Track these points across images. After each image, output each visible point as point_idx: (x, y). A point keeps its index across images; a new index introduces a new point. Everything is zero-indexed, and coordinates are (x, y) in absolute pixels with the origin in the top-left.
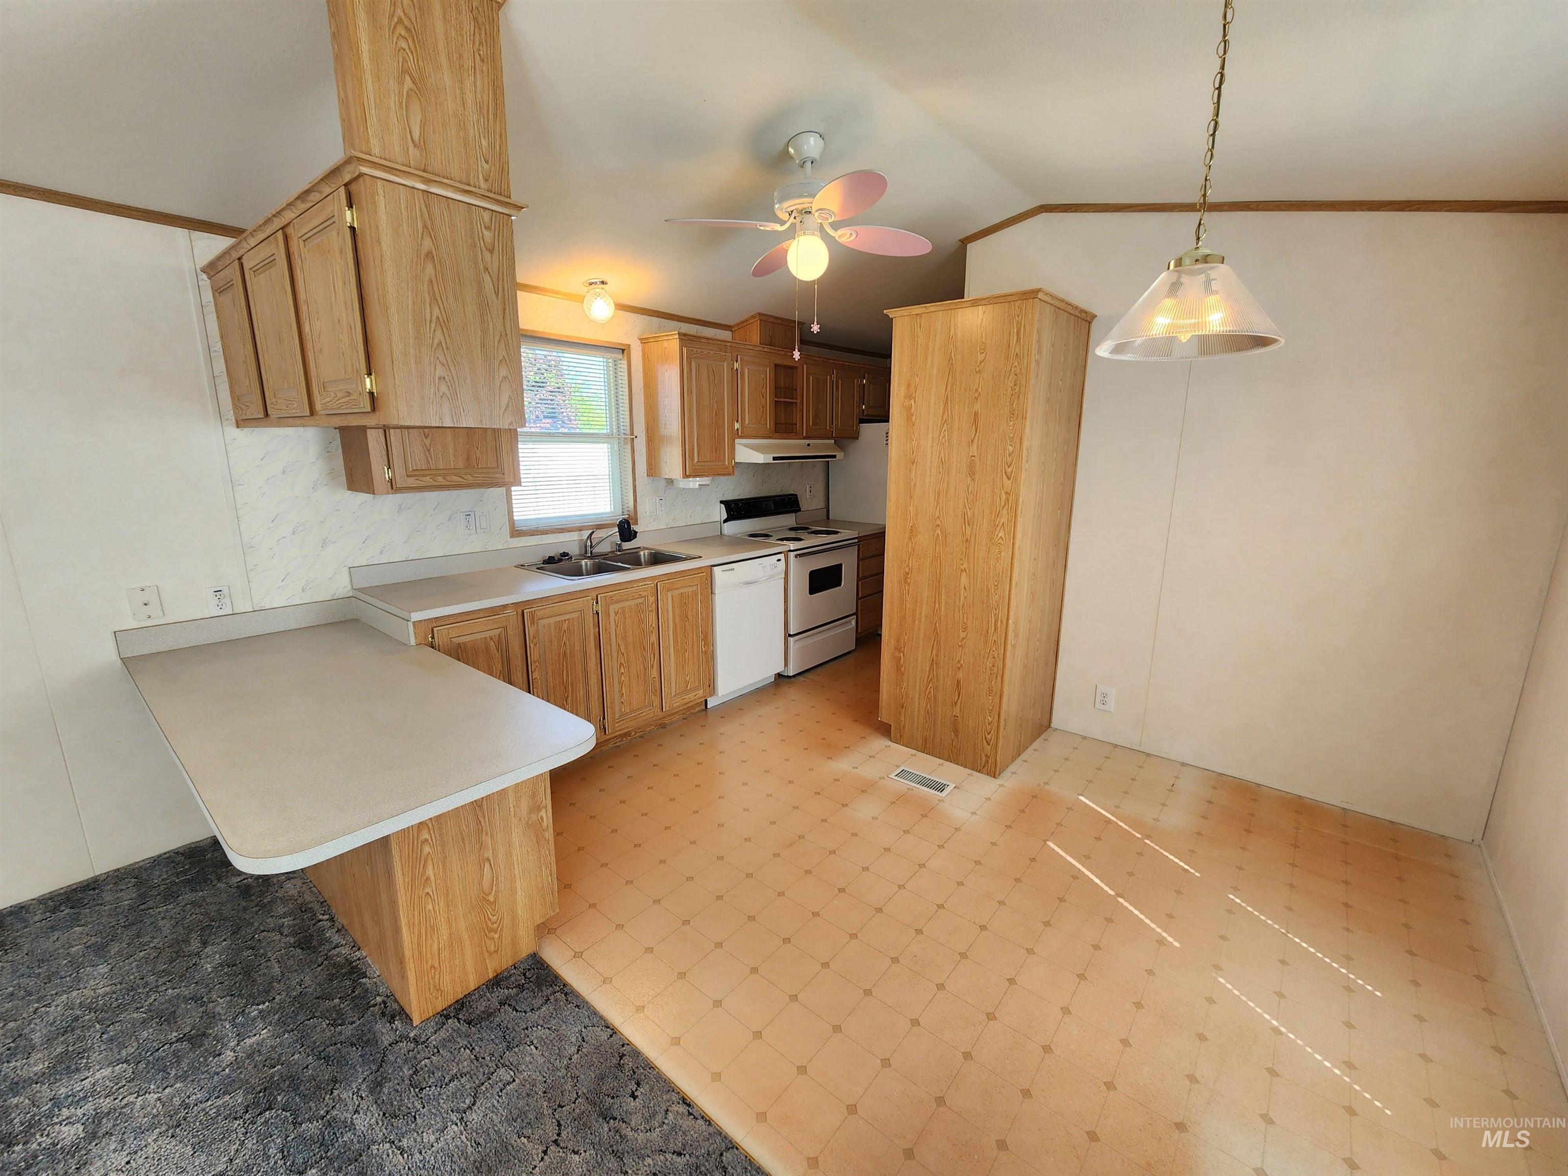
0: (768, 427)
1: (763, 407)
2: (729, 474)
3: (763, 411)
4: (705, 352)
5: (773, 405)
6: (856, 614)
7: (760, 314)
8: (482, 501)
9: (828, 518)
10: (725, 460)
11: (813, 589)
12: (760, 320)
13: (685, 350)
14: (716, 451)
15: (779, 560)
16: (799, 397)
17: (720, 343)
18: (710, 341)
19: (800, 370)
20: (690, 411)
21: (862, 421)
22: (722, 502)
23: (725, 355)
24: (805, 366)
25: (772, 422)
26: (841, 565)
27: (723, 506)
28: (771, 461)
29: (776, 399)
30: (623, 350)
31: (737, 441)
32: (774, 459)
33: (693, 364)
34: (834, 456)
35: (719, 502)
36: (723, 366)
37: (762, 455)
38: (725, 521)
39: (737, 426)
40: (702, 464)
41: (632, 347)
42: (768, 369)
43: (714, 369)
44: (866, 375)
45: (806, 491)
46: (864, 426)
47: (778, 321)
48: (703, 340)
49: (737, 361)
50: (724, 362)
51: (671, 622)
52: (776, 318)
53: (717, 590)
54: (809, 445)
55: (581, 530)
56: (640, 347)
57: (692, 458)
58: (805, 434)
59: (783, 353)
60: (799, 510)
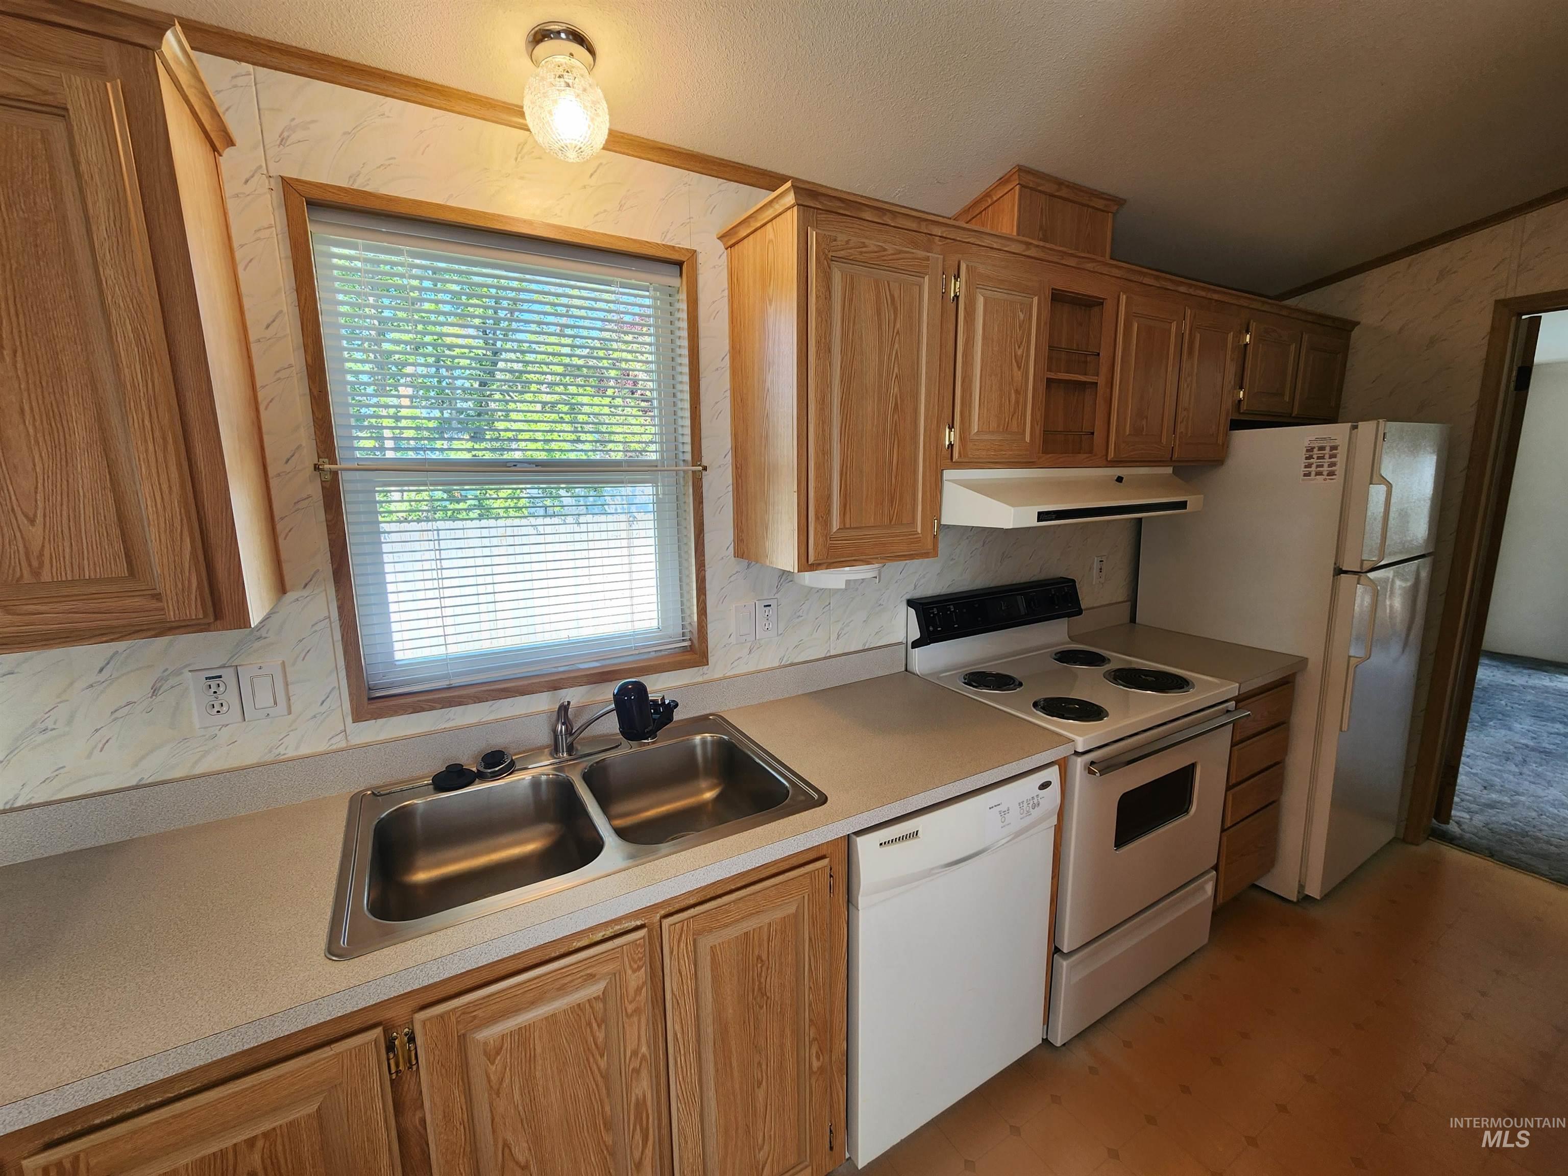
0: (1028, 439)
1: (1017, 392)
2: (925, 555)
3: (1017, 402)
4: (872, 245)
5: (1042, 387)
6: (1216, 868)
7: (1022, 170)
8: (259, 638)
9: (1133, 619)
10: (913, 522)
11: (1124, 836)
12: (1023, 186)
13: (813, 235)
14: (892, 501)
15: (1045, 786)
16: (1104, 370)
17: (914, 226)
18: (887, 219)
19: (1109, 306)
20: (824, 403)
21: (1238, 424)
22: (911, 603)
23: (928, 259)
24: (1123, 298)
25: (1037, 429)
26: (1193, 766)
27: (912, 612)
28: (1033, 522)
29: (1052, 376)
30: (680, 264)
31: (948, 474)
32: (1042, 516)
33: (837, 277)
34: (1183, 505)
35: (905, 603)
36: (920, 287)
37: (1012, 509)
38: (916, 644)
39: (949, 437)
40: (853, 533)
41: (701, 259)
42: (1036, 300)
43: (896, 295)
44: (1253, 325)
45: (1091, 569)
46: (1244, 438)
47: (1064, 193)
48: (867, 215)
49: (957, 277)
50: (922, 275)
51: (709, 1020)
52: (1060, 183)
53: (862, 901)
54: (1120, 479)
55: (556, 688)
56: (724, 257)
57: (824, 518)
58: (1111, 455)
59: (1072, 262)
60: (1080, 612)
